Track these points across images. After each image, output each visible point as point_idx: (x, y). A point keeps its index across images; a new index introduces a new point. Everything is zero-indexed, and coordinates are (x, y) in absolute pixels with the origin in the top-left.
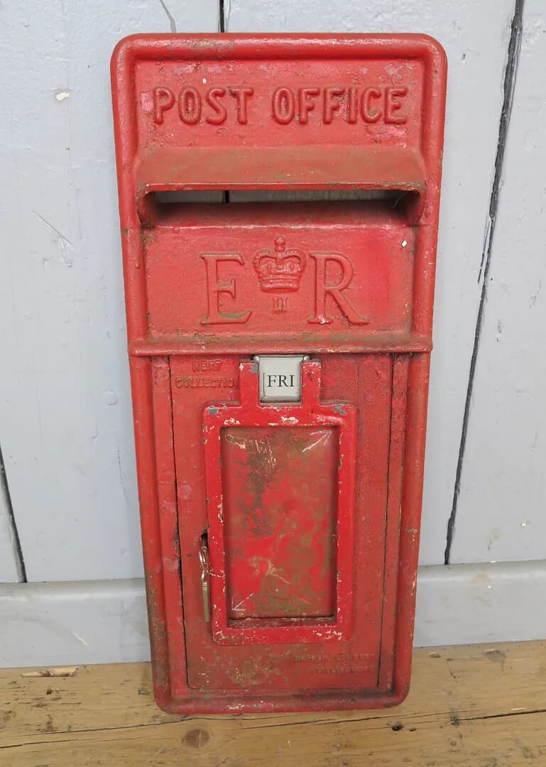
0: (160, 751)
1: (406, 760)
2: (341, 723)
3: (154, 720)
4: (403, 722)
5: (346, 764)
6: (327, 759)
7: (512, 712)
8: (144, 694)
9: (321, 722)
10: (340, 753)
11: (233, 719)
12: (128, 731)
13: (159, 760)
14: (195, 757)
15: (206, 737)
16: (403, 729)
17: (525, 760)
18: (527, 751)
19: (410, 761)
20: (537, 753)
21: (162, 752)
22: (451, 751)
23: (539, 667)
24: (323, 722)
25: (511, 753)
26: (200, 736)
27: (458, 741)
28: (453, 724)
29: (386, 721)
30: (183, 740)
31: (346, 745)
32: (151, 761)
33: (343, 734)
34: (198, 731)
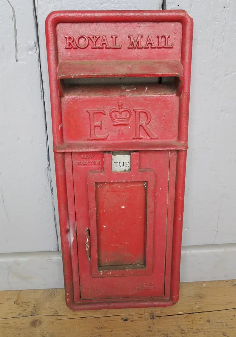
0: (19, 329)
1: (127, 334)
2: (101, 318)
3: (19, 315)
4: (129, 317)
5: (100, 336)
6: (92, 334)
7: (179, 314)
8: (17, 304)
9: (92, 317)
10: (98, 331)
11: (54, 315)
12: (7, 320)
13: (18, 333)
14: (34, 332)
15: (40, 323)
16: (128, 320)
17: (181, 335)
18: (183, 331)
19: (129, 335)
20: (187, 331)
21: (20, 329)
22: (148, 330)
23: (195, 294)
24: (93, 317)
25: (175, 332)
26: (38, 322)
27: (152, 326)
28: (151, 319)
29: (121, 317)
30: (30, 324)
31: (101, 327)
32: (14, 333)
33: (101, 322)
34: (37, 320)
